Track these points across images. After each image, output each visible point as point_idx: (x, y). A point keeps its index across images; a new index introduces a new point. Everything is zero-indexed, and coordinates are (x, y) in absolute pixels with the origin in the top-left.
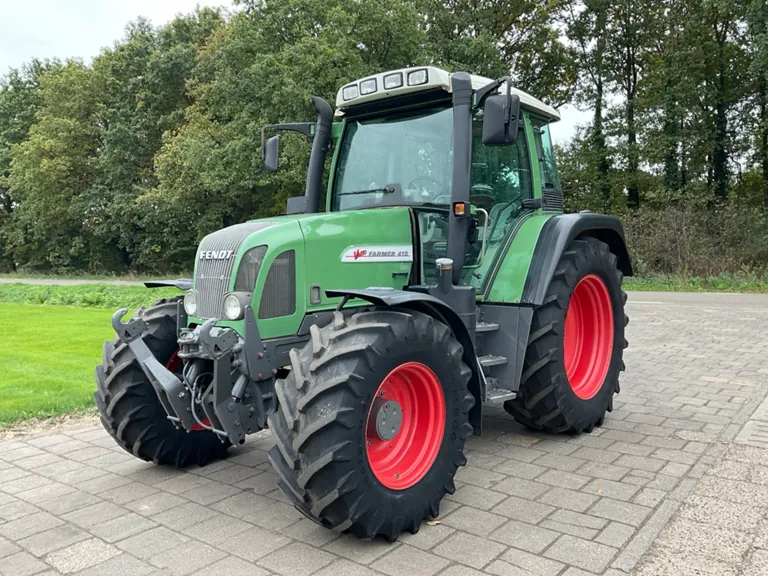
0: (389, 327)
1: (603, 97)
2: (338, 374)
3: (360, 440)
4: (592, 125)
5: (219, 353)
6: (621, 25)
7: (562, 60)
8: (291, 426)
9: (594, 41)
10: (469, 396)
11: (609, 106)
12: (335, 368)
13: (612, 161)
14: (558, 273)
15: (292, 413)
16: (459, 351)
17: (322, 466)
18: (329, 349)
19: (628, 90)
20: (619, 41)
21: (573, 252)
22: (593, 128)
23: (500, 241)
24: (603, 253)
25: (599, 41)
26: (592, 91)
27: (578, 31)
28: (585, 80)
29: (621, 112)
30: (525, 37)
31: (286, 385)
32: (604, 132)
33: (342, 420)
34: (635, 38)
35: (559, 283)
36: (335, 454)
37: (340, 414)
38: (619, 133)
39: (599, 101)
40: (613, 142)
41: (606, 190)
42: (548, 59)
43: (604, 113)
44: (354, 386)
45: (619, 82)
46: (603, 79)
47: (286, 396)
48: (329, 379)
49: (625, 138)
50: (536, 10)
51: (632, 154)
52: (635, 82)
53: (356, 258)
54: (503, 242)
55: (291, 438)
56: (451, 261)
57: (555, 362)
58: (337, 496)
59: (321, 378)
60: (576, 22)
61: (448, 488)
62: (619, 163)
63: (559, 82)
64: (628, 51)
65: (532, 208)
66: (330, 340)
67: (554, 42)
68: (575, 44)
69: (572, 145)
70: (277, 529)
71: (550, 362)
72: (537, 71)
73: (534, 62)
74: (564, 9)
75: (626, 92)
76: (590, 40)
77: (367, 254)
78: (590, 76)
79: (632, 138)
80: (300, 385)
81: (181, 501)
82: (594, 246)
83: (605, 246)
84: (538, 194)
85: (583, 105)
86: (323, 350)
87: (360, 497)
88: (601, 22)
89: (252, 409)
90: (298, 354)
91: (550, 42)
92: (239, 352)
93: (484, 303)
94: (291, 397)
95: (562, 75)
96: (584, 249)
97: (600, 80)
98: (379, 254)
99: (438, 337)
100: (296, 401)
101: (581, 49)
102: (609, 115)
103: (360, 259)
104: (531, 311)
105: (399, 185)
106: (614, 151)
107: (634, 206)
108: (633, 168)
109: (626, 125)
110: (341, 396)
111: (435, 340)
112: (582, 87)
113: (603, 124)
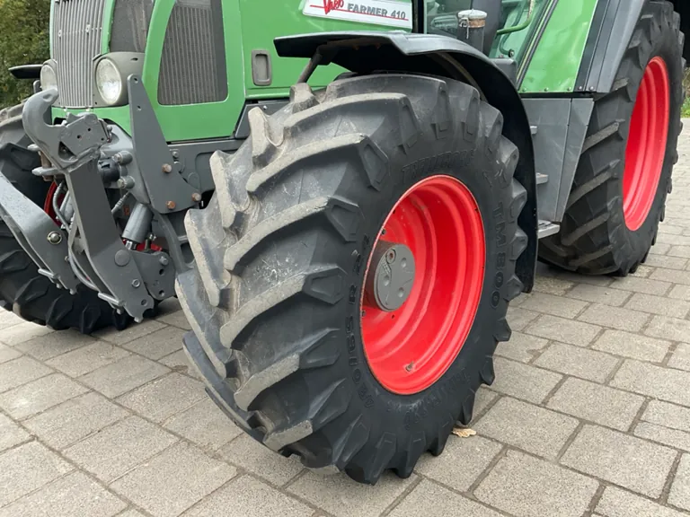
0: (405, 99)
2: (304, 197)
3: (351, 322)
5: (71, 160)
8: (215, 299)
10: (519, 234)
12: (297, 184)
15: (216, 274)
16: (513, 156)
17: (278, 378)
18: (284, 149)
21: (649, 16)
31: (205, 221)
33: (316, 290)
35: (631, 61)
36: (303, 357)
37: (311, 280)
44: (335, 219)
47: (204, 241)
48: (285, 207)
53: (327, 11)
55: (218, 322)
56: (484, 14)
57: (616, 179)
58: (310, 431)
59: (270, 205)
61: (485, 374)
66: (286, 130)
70: (215, 447)
71: (609, 180)
77: (345, 8)
80: (228, 219)
81: (79, 389)
83: (677, 15)
86: (271, 152)
87: (353, 425)
89: (163, 259)
90: (226, 161)
92: (126, 162)
94: (214, 244)
96: (659, 13)
99: (484, 129)
100: (221, 252)
103: (333, 14)
104: (590, 102)
110: (312, 241)
111: (480, 135)
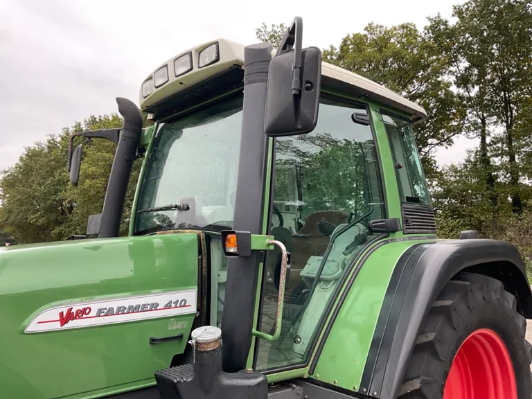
1: (487, 128)
4: (479, 149)
6: (497, 76)
7: (452, 102)
9: (477, 88)
11: (492, 135)
13: (497, 177)
14: (424, 339)
19: (507, 122)
20: (497, 87)
21: (448, 303)
22: (480, 151)
23: (337, 279)
24: (495, 297)
25: (480, 88)
26: (477, 125)
27: (463, 81)
28: (472, 116)
29: (502, 139)
30: (423, 88)
32: (489, 154)
34: (509, 84)
35: (426, 356)
38: (502, 155)
39: (483, 131)
40: (497, 161)
41: (494, 199)
42: (441, 103)
43: (488, 140)
45: (499, 117)
46: (485, 115)
49: (506, 159)
50: (430, 69)
51: (514, 171)
52: (512, 117)
53: (64, 322)
54: (340, 281)
60: (462, 75)
62: (502, 178)
63: (452, 119)
64: (505, 94)
65: (387, 231)
67: (446, 91)
68: (461, 91)
69: (464, 164)
72: (434, 111)
73: (432, 105)
74: (452, 66)
75: (505, 124)
76: (473, 87)
77: (93, 313)
78: (475, 112)
79: (512, 159)
82: (481, 289)
83: (498, 284)
84: (395, 211)
85: (471, 134)
88: (482, 74)
91: (443, 91)
93: (309, 380)
95: (453, 114)
96: (465, 293)
97: (483, 115)
98: (121, 311)
101: (467, 94)
102: (492, 141)
103: (71, 324)
105: (193, 200)
106: (498, 169)
107: (518, 211)
108: (515, 180)
109: (507, 149)
112: (469, 122)
113: (488, 148)
